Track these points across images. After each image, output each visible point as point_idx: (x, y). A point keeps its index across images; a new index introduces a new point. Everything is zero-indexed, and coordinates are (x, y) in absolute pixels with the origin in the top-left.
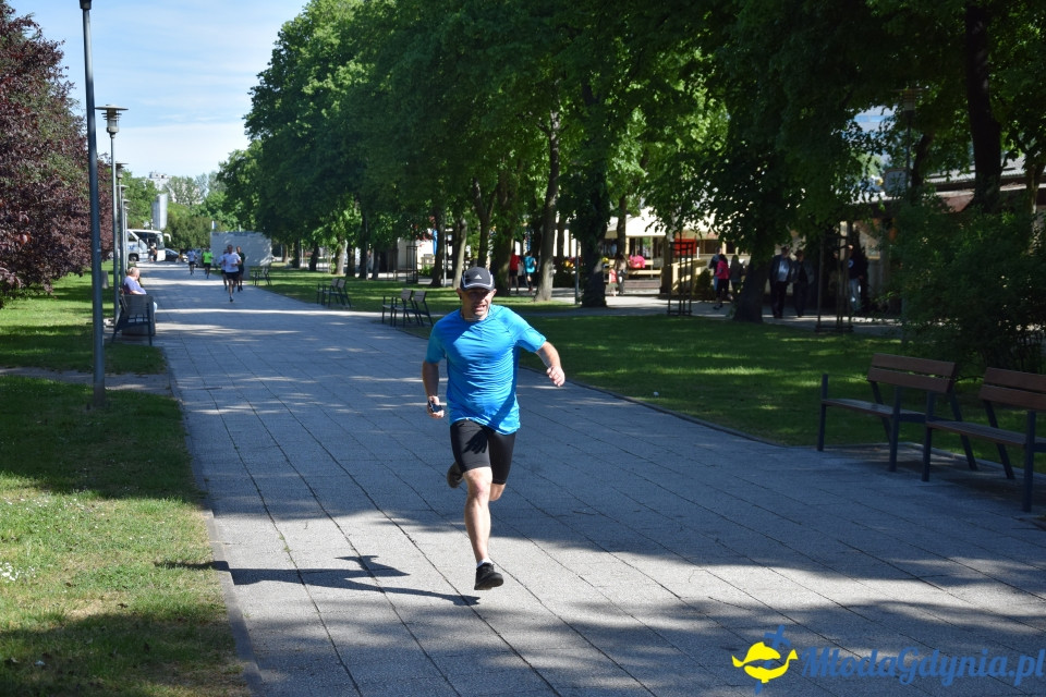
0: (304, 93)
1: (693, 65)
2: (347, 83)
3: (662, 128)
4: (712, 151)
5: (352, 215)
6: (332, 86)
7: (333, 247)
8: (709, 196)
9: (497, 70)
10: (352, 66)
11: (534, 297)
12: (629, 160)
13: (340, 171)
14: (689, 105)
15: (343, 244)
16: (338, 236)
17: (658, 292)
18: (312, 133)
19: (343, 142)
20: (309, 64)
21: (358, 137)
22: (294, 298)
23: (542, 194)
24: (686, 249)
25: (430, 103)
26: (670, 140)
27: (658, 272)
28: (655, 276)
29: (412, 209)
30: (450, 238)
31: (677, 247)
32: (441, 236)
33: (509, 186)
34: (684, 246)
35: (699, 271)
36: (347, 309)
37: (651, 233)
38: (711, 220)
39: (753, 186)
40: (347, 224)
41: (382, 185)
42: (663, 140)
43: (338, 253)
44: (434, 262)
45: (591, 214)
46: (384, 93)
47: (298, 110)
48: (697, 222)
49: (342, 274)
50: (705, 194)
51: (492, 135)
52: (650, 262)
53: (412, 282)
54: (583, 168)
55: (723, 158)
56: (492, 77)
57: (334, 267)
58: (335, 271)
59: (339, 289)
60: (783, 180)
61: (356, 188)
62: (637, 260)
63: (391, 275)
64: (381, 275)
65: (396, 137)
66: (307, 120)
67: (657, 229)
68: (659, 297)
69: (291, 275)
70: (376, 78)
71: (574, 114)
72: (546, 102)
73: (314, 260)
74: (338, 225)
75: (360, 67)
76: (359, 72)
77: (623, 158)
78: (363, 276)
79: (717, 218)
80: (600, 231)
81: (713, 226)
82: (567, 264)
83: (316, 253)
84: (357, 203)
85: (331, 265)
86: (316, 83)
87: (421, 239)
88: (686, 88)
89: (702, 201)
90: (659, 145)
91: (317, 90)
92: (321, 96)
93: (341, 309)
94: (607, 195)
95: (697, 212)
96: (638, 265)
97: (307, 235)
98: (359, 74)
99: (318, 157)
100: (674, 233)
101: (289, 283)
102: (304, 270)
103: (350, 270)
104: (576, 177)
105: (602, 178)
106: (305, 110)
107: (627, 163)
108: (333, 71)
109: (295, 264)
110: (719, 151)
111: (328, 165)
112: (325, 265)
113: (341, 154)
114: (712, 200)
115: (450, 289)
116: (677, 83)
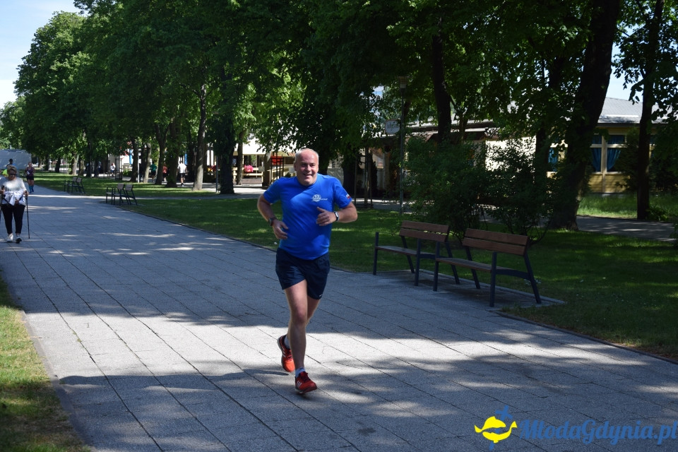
0: (51, 71)
1: (283, 60)
2: (77, 64)
3: (264, 95)
4: (294, 107)
5: (81, 140)
6: (69, 67)
7: (70, 158)
8: (293, 133)
9: (171, 60)
10: (80, 54)
11: (192, 188)
12: (246, 112)
13: (74, 115)
14: (280, 83)
15: (76, 157)
16: (72, 152)
17: (261, 185)
18: (57, 93)
19: (77, 98)
20: (55, 53)
21: (87, 95)
22: (50, 188)
23: (196, 130)
24: (280, 162)
25: (131, 78)
26: (269, 101)
27: (261, 174)
28: (258, 177)
29: (119, 138)
30: (140, 154)
31: (275, 160)
32: (136, 152)
33: (177, 125)
34: (279, 160)
35: (285, 174)
36: (83, 195)
37: (260, 152)
38: (294, 146)
39: (316, 127)
40: (78, 146)
41: (102, 123)
42: (266, 101)
43: (73, 162)
44: (131, 168)
45: (226, 142)
46: (104, 71)
47: (48, 79)
48: (286, 147)
49: (75, 174)
50: (291, 132)
51: (168, 96)
52: (257, 169)
53: (119, 180)
54: (221, 116)
55: (301, 112)
56: (168, 64)
57: (70, 170)
58: (71, 173)
59: (78, 183)
60: (333, 124)
61: (84, 125)
62: (249, 167)
63: (106, 175)
64: (100, 175)
65: (111, 96)
66: (54, 85)
67: (263, 150)
68: (262, 188)
69: (44, 175)
70: (97, 62)
71: (214, 86)
72: (199, 77)
73: (58, 166)
74: (73, 147)
75: (85, 56)
76: (85, 59)
77: (243, 111)
78: (89, 175)
79: (297, 144)
80: (230, 152)
81: (295, 150)
82: (209, 169)
83: (59, 163)
84: (85, 135)
85: (69, 170)
86: (59, 64)
87: (124, 155)
88: (279, 73)
89: (289, 135)
90: (263, 104)
91: (59, 68)
92: (62, 72)
93: (79, 195)
94: (234, 132)
95: (285, 141)
96: (249, 171)
97: (53, 151)
98: (86, 60)
99: (61, 107)
100: (273, 152)
101: (45, 179)
102: (51, 172)
103: (80, 172)
104: (216, 121)
105: (231, 121)
106: (52, 79)
107: (246, 114)
108: (69, 58)
109: (46, 168)
110: (299, 107)
111: (67, 111)
112: (65, 169)
113: (75, 105)
114: (295, 134)
115: (142, 183)
116: (272, 70)
